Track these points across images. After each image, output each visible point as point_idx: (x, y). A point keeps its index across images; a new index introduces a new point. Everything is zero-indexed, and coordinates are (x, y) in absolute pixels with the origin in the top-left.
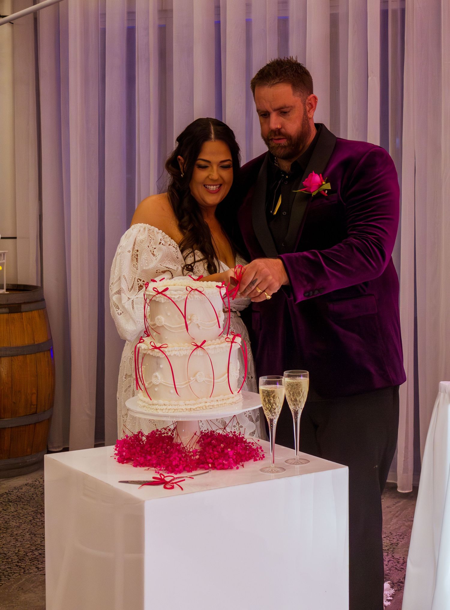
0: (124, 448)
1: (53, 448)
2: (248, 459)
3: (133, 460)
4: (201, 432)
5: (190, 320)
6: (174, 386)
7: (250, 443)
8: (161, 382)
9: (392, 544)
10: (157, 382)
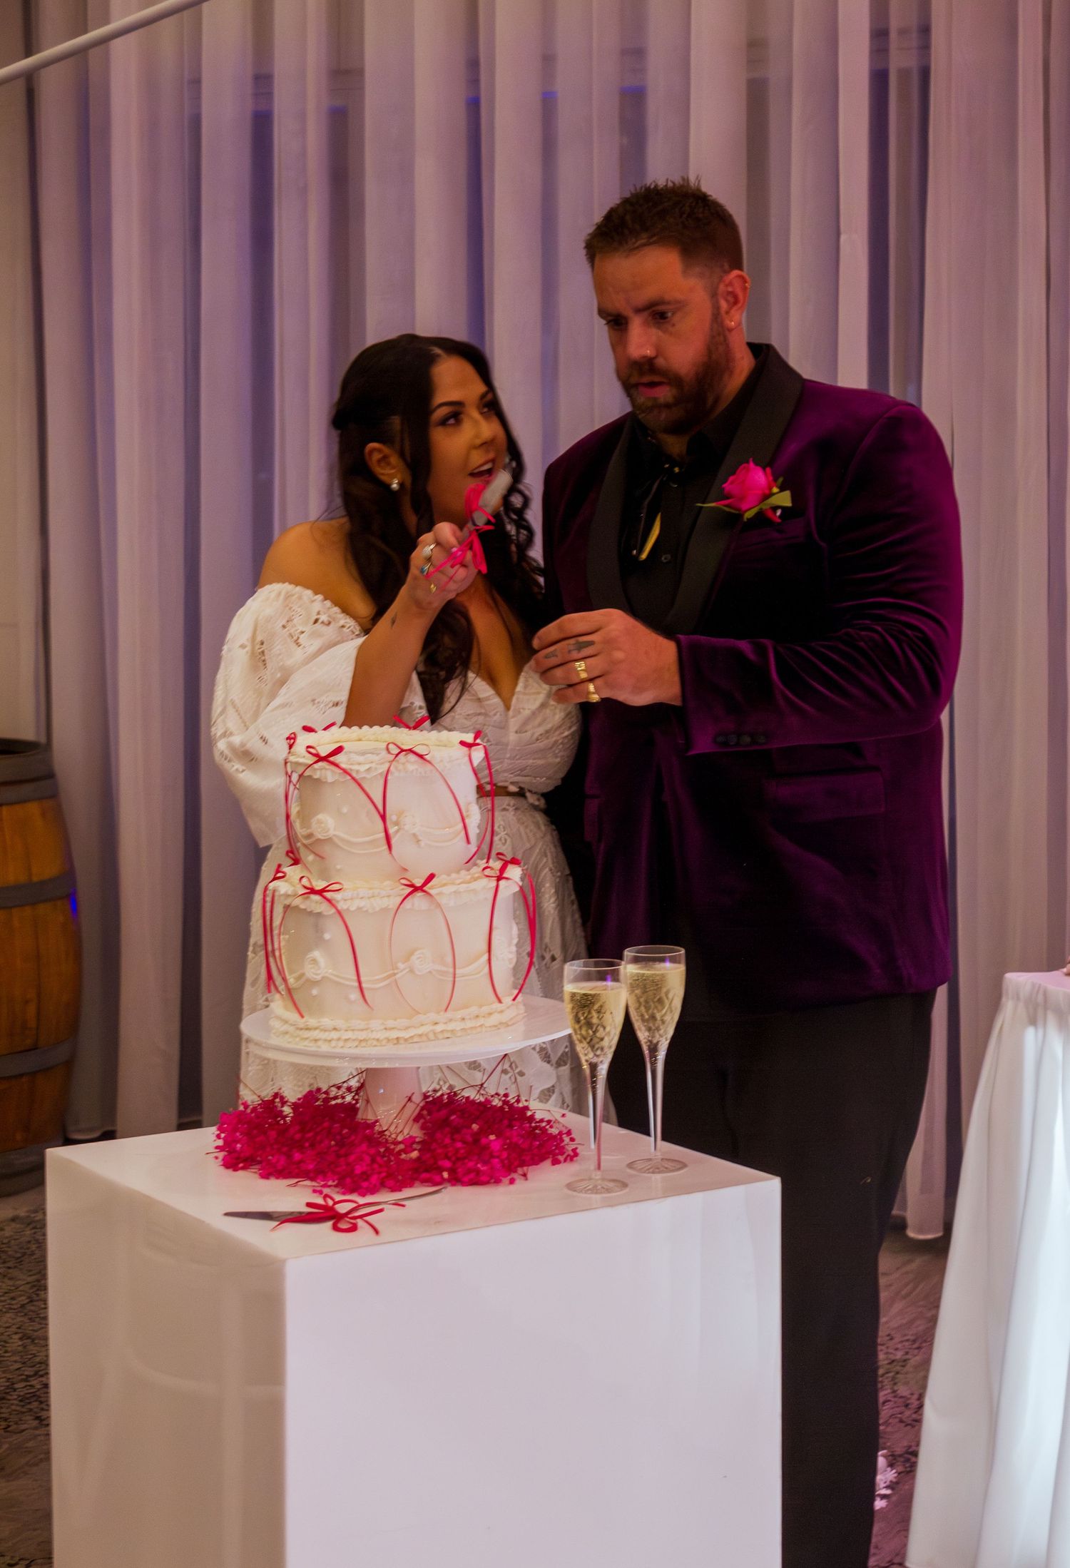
0: (238, 1134)
1: (79, 1131)
2: (536, 1160)
3: (259, 1163)
4: (425, 1096)
5: (397, 823)
6: (356, 984)
7: (542, 1121)
8: (327, 975)
9: (893, 1361)
10: (316, 974)
